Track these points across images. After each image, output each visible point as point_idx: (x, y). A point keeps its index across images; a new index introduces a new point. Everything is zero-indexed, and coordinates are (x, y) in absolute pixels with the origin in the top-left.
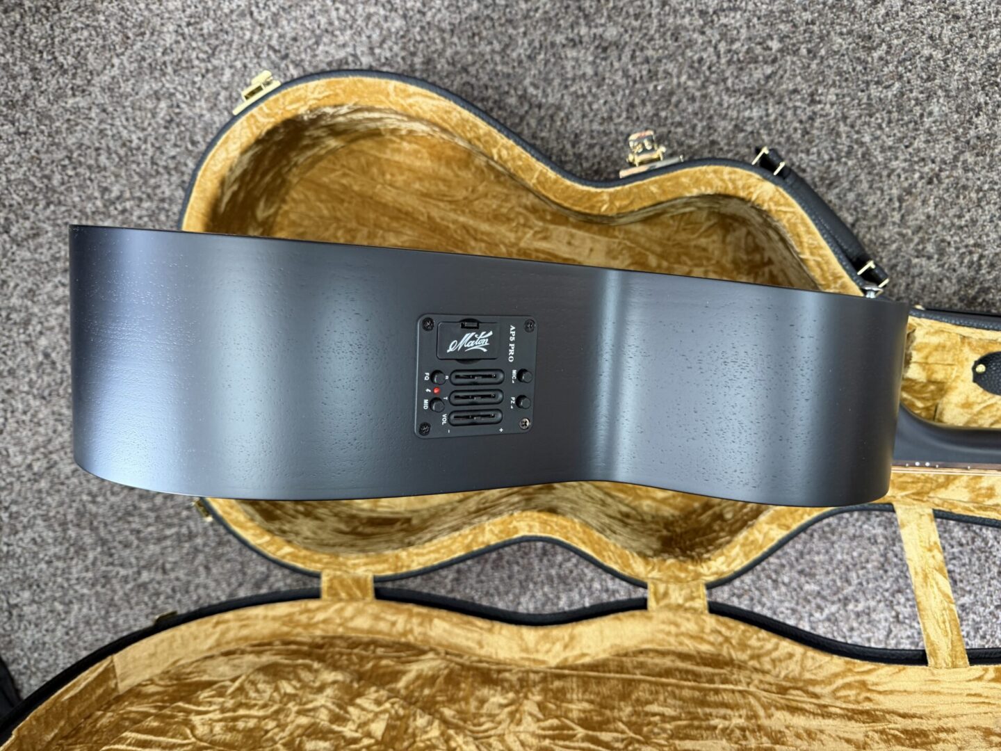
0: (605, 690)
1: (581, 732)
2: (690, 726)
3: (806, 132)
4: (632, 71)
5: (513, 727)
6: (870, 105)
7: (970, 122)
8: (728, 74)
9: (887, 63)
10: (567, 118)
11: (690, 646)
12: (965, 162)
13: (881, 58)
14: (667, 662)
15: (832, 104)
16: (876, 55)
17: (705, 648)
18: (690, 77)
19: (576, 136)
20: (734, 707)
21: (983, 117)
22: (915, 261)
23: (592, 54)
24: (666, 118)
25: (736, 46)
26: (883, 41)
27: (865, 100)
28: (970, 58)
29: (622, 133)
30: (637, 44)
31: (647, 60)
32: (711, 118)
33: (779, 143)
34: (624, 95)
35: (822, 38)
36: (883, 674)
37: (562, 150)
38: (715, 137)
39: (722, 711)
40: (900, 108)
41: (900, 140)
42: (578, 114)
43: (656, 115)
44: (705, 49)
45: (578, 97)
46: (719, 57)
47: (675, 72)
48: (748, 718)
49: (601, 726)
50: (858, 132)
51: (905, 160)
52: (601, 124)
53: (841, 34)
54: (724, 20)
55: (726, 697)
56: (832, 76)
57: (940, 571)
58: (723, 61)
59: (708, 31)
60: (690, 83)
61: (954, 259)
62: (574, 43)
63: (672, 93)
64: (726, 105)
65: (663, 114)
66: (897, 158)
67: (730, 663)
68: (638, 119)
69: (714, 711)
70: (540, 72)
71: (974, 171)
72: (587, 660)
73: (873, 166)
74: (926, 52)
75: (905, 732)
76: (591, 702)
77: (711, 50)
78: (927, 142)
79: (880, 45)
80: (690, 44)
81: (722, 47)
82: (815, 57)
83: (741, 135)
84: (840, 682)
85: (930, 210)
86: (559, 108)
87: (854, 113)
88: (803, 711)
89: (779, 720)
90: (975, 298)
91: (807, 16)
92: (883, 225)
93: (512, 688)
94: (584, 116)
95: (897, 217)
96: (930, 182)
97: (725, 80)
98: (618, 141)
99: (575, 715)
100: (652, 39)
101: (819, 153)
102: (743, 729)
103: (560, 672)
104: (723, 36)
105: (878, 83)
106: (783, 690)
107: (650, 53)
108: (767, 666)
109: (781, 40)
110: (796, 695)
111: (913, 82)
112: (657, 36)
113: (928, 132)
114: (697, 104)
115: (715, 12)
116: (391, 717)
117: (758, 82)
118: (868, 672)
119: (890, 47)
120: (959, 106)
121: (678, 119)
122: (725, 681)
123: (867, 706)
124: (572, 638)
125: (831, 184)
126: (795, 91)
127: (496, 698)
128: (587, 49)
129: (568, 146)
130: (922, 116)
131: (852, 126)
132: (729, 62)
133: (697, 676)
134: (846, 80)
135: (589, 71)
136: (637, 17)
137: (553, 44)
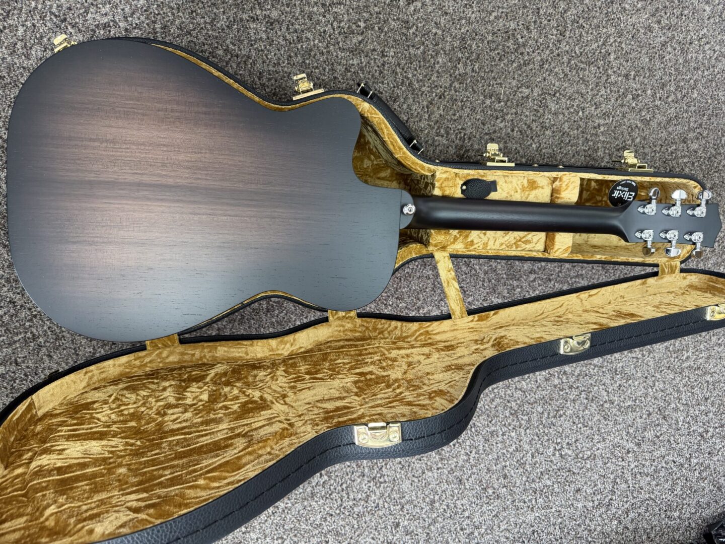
0: (315, 359)
1: (307, 377)
2: (357, 364)
3: (381, 72)
4: (288, 37)
5: (274, 382)
6: (410, 58)
7: (456, 67)
8: (339, 40)
9: (417, 36)
10: (254, 63)
11: (350, 335)
12: (455, 87)
13: (413, 33)
14: (341, 343)
15: (393, 57)
16: (411, 31)
17: (357, 334)
18: (320, 41)
19: (260, 73)
20: (375, 353)
21: (461, 64)
22: (436, 138)
23: (265, 26)
24: (309, 64)
25: (342, 24)
26: (414, 24)
27: (408, 55)
28: (454, 34)
29: (286, 72)
30: (290, 21)
31: (296, 31)
32: (333, 64)
33: (368, 78)
34: (285, 51)
35: (385, 21)
36: (435, 326)
37: (253, 81)
38: (336, 75)
39: (369, 356)
40: (424, 59)
41: (426, 76)
42: (261, 61)
43: (304, 62)
44: (326, 26)
45: (259, 51)
46: (334, 30)
47: (311, 38)
48: (381, 356)
49: (316, 373)
50: (406, 72)
51: (428, 87)
52: (274, 67)
53: (394, 20)
54: (335, 10)
55: (370, 351)
56: (391, 43)
57: (454, 279)
58: (336, 32)
59: (327, 16)
60: (320, 44)
61: (453, 136)
62: (254, 19)
63: (311, 50)
64: (340, 57)
65: (307, 62)
66: (424, 86)
67: (370, 338)
68: (294, 64)
69: (366, 357)
70: (235, 36)
71: (459, 92)
72: (302, 350)
73: (414, 90)
74: (434, 31)
75: (445, 347)
76: (310, 365)
77: (329, 26)
78: (438, 77)
79: (412, 26)
80: (318, 22)
81: (335, 24)
82: (382, 32)
83: (349, 74)
84: (418, 334)
85: (441, 112)
86: (249, 57)
87: (403, 62)
88: (403, 348)
89: (394, 353)
90: (463, 155)
91: (377, 9)
92: (420, 120)
93: (269, 367)
94: (264, 62)
95: (426, 116)
96: (440, 98)
97: (338, 43)
98: (284, 77)
99: (303, 371)
100: (297, 19)
101: (388, 84)
102: (379, 360)
103: (291, 356)
104: (335, 18)
105: (413, 46)
106: (394, 343)
107: (297, 27)
108: (386, 335)
109: (365, 22)
110: (401, 344)
111: (430, 46)
112: (300, 17)
113: (438, 72)
114: (325, 56)
115: (330, 5)
116: (209, 391)
117: (355, 45)
118: (429, 326)
119: (417, 27)
120: (451, 59)
121: (315, 64)
122: (369, 345)
123: (429, 341)
124: (294, 340)
125: (395, 100)
126: (374, 50)
127: (261, 374)
128: (262, 23)
129: (256, 79)
130: (434, 64)
131: (403, 69)
132: (340, 33)
133: (356, 346)
134: (398, 44)
135: (264, 36)
136: (288, 6)
137: (241, 20)
